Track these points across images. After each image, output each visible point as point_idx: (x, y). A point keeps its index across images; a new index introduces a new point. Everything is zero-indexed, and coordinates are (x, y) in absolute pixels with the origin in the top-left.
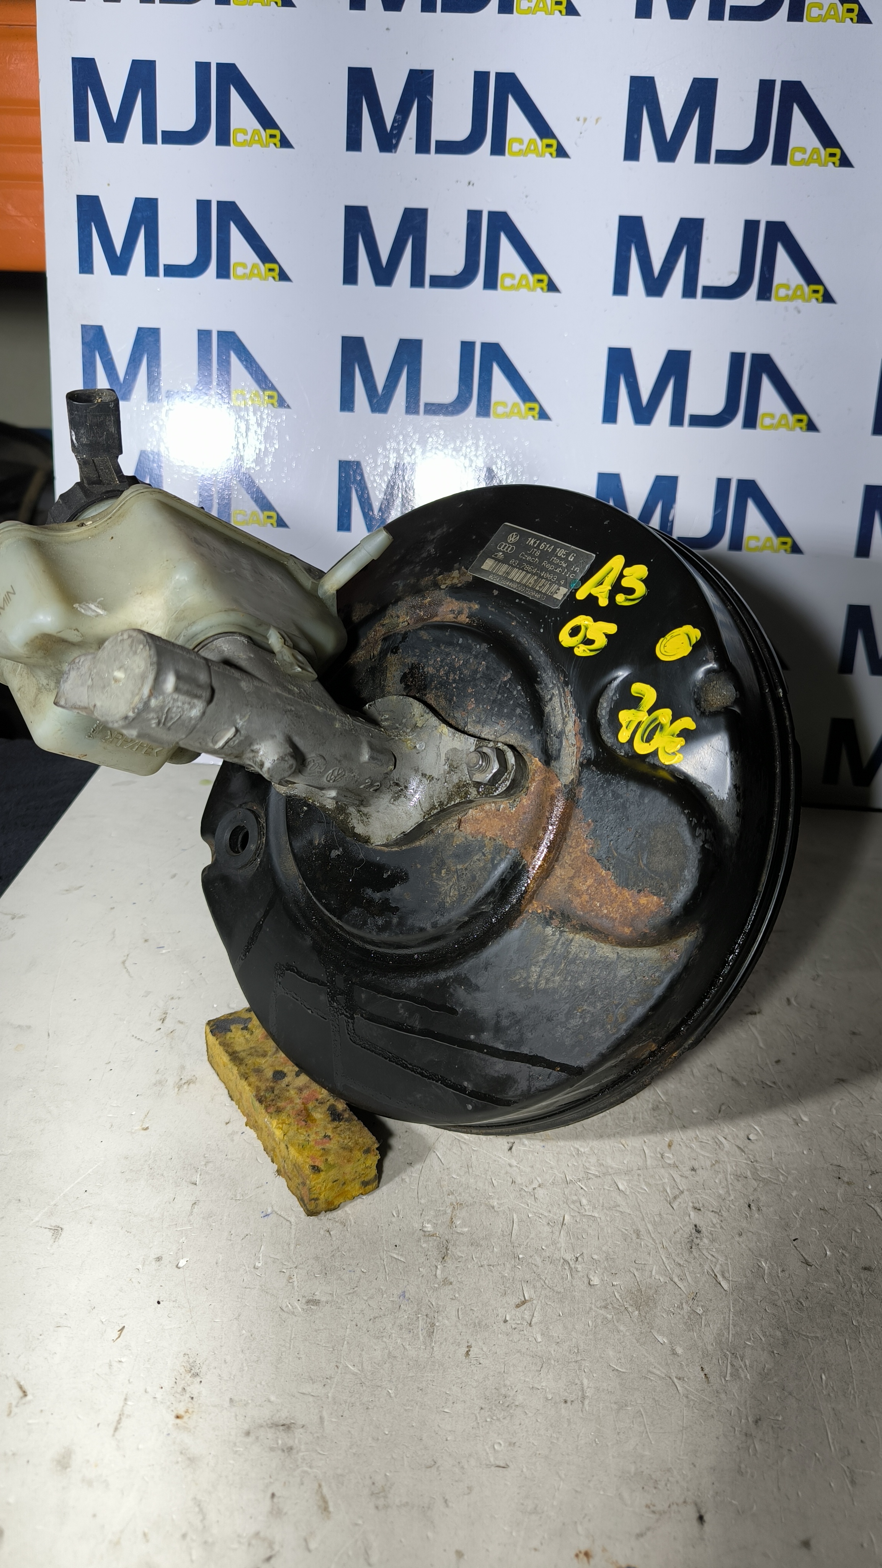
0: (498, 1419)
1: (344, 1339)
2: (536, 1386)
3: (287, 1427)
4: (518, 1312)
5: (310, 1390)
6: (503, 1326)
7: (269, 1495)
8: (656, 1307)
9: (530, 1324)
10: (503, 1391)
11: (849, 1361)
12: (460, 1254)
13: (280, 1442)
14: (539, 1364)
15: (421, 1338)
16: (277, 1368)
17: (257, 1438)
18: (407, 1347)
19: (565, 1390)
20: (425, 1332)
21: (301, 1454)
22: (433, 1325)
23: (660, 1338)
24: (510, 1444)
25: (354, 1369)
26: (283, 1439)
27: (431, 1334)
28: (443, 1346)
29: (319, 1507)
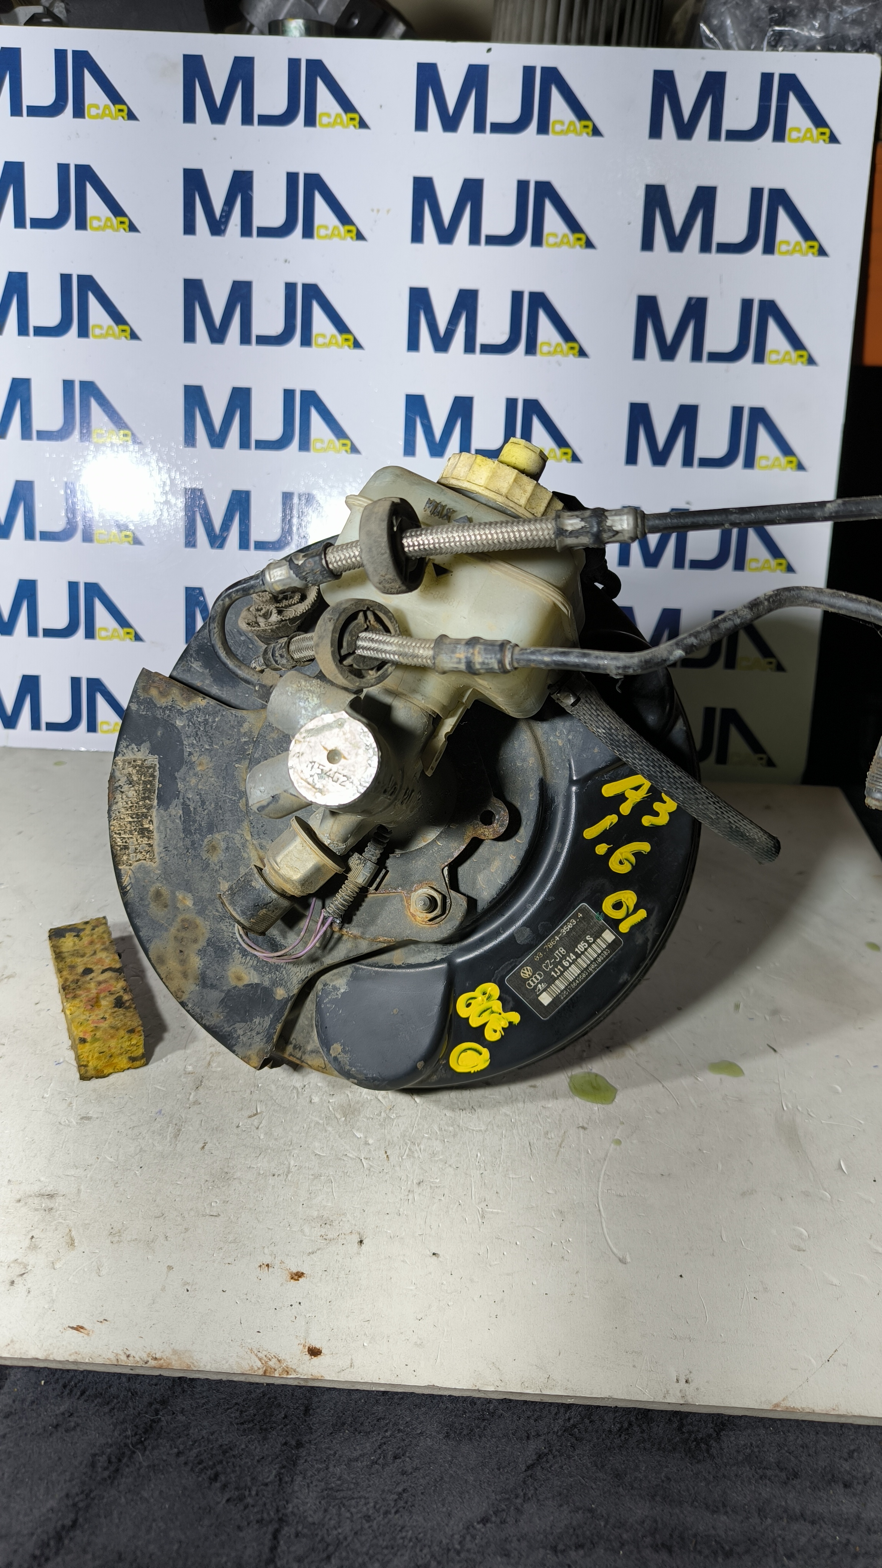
0: (219, 1188)
1: (106, 1141)
2: (252, 1166)
3: (51, 1196)
4: (249, 1121)
5: (73, 1173)
6: (236, 1131)
7: (30, 1236)
8: (359, 1114)
9: (257, 1128)
10: (226, 1170)
11: (501, 1145)
12: (211, 1085)
13: (43, 1205)
14: (258, 1153)
15: (169, 1139)
16: (49, 1160)
17: (26, 1203)
18: (156, 1144)
19: (275, 1168)
20: (172, 1135)
21: (58, 1212)
22: (179, 1130)
23: (358, 1135)
24: (224, 1202)
25: (112, 1160)
26: (46, 1203)
27: (176, 1136)
28: (185, 1143)
29: (67, 1243)
